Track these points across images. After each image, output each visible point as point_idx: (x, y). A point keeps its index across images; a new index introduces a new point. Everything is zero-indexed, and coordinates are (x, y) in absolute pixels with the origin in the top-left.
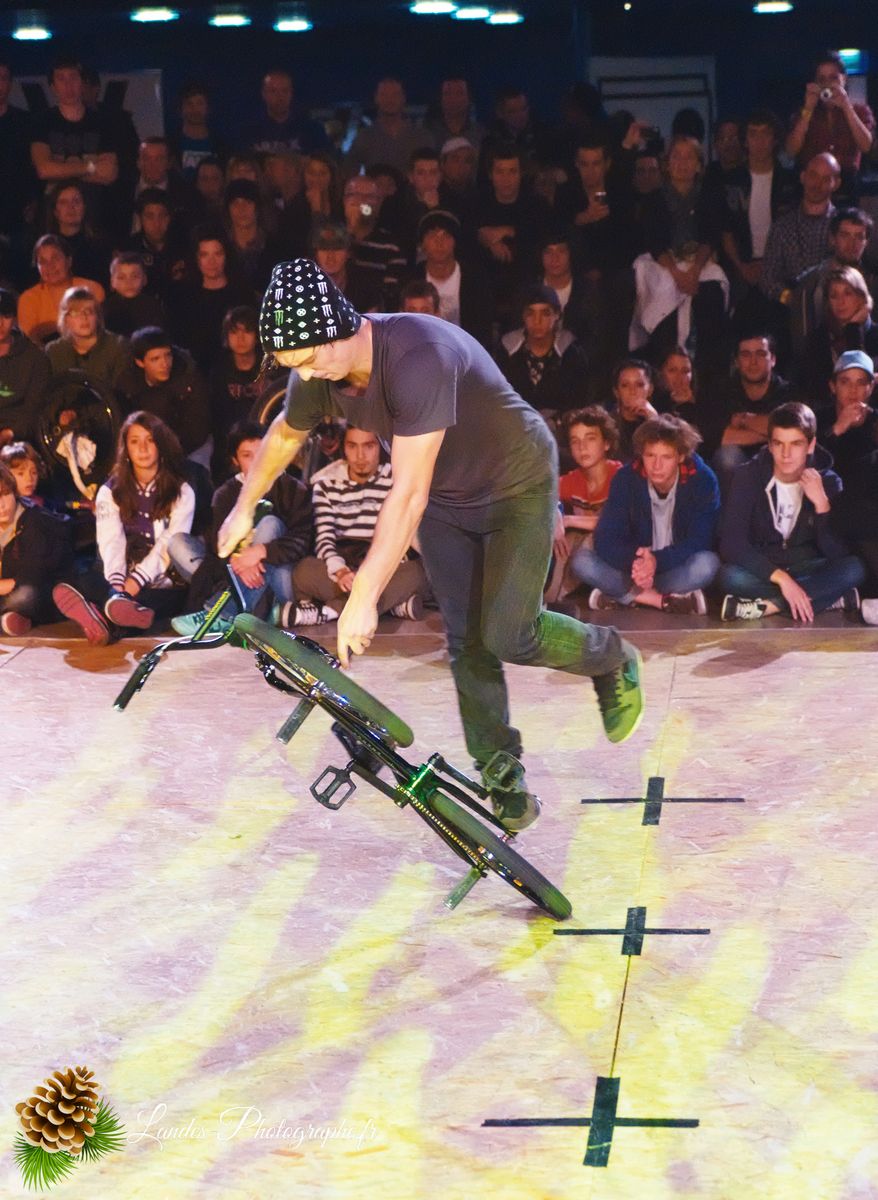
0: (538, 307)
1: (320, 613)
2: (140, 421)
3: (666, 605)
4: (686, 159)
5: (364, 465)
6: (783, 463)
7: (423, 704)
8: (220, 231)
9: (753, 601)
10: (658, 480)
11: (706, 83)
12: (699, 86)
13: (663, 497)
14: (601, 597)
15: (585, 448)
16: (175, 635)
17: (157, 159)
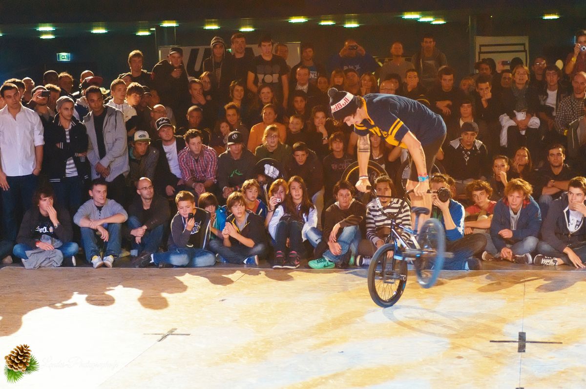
0: (468, 132)
2: (296, 180)
3: (514, 260)
4: (522, 75)
5: (386, 199)
9: (552, 258)
10: (515, 207)
11: (525, 46)
12: (521, 48)
13: (515, 214)
14: (487, 255)
15: (481, 199)
16: (310, 268)
17: (303, 75)
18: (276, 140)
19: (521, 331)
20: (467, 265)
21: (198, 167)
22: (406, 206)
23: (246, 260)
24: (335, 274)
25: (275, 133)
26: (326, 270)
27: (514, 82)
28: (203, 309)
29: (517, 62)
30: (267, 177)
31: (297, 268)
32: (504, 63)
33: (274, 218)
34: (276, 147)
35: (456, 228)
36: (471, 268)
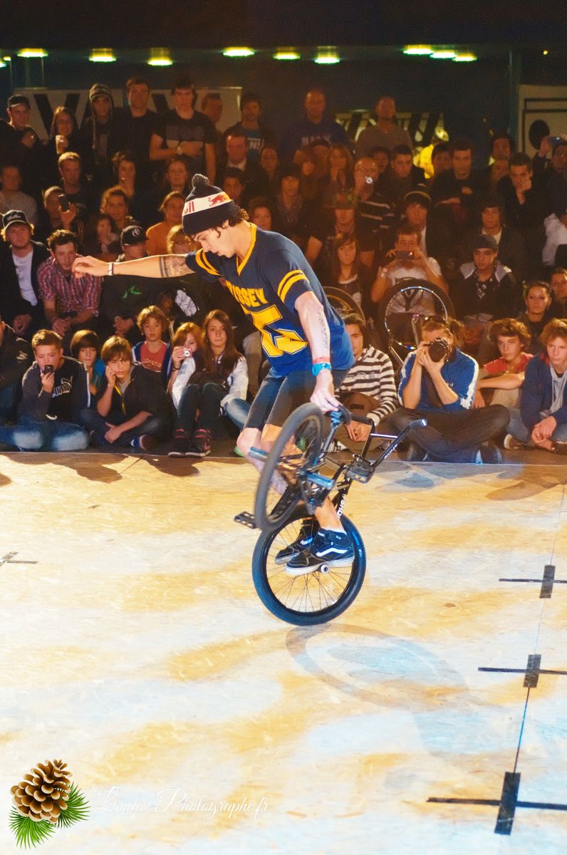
0: (482, 250)
1: (336, 445)
2: (217, 317)
3: (554, 449)
7: (397, 509)
10: (558, 363)
13: (560, 376)
14: (511, 440)
15: (508, 349)
16: (238, 456)
17: (238, 146)
19: (548, 564)
20: (479, 455)
21: (70, 289)
22: (386, 361)
23: (133, 441)
28: (62, 521)
30: (178, 308)
31: (207, 456)
35: (459, 401)
36: (485, 460)
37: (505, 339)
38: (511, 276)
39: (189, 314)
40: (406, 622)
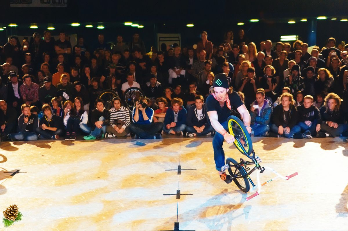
0: (153, 78)
2: (78, 98)
3: (176, 134)
4: (178, 51)
5: (118, 107)
6: (198, 106)
8: (90, 66)
9: (192, 133)
10: (176, 110)
11: (179, 38)
12: (177, 39)
13: (176, 113)
14: (163, 132)
15: (161, 106)
16: (84, 139)
17: (79, 50)
18: (67, 80)
19: (179, 165)
20: (155, 136)
21: (30, 92)
22: (127, 110)
23: (52, 137)
24: (96, 142)
25: (66, 78)
26: (92, 140)
27: (174, 54)
28: (33, 160)
29: (175, 45)
30: (63, 97)
31: (75, 140)
32: (170, 46)
33: (67, 117)
34: (67, 84)
35: (149, 120)
36: (157, 138)
37: (160, 103)
38: (161, 85)
39: (67, 99)
40: (140, 183)
